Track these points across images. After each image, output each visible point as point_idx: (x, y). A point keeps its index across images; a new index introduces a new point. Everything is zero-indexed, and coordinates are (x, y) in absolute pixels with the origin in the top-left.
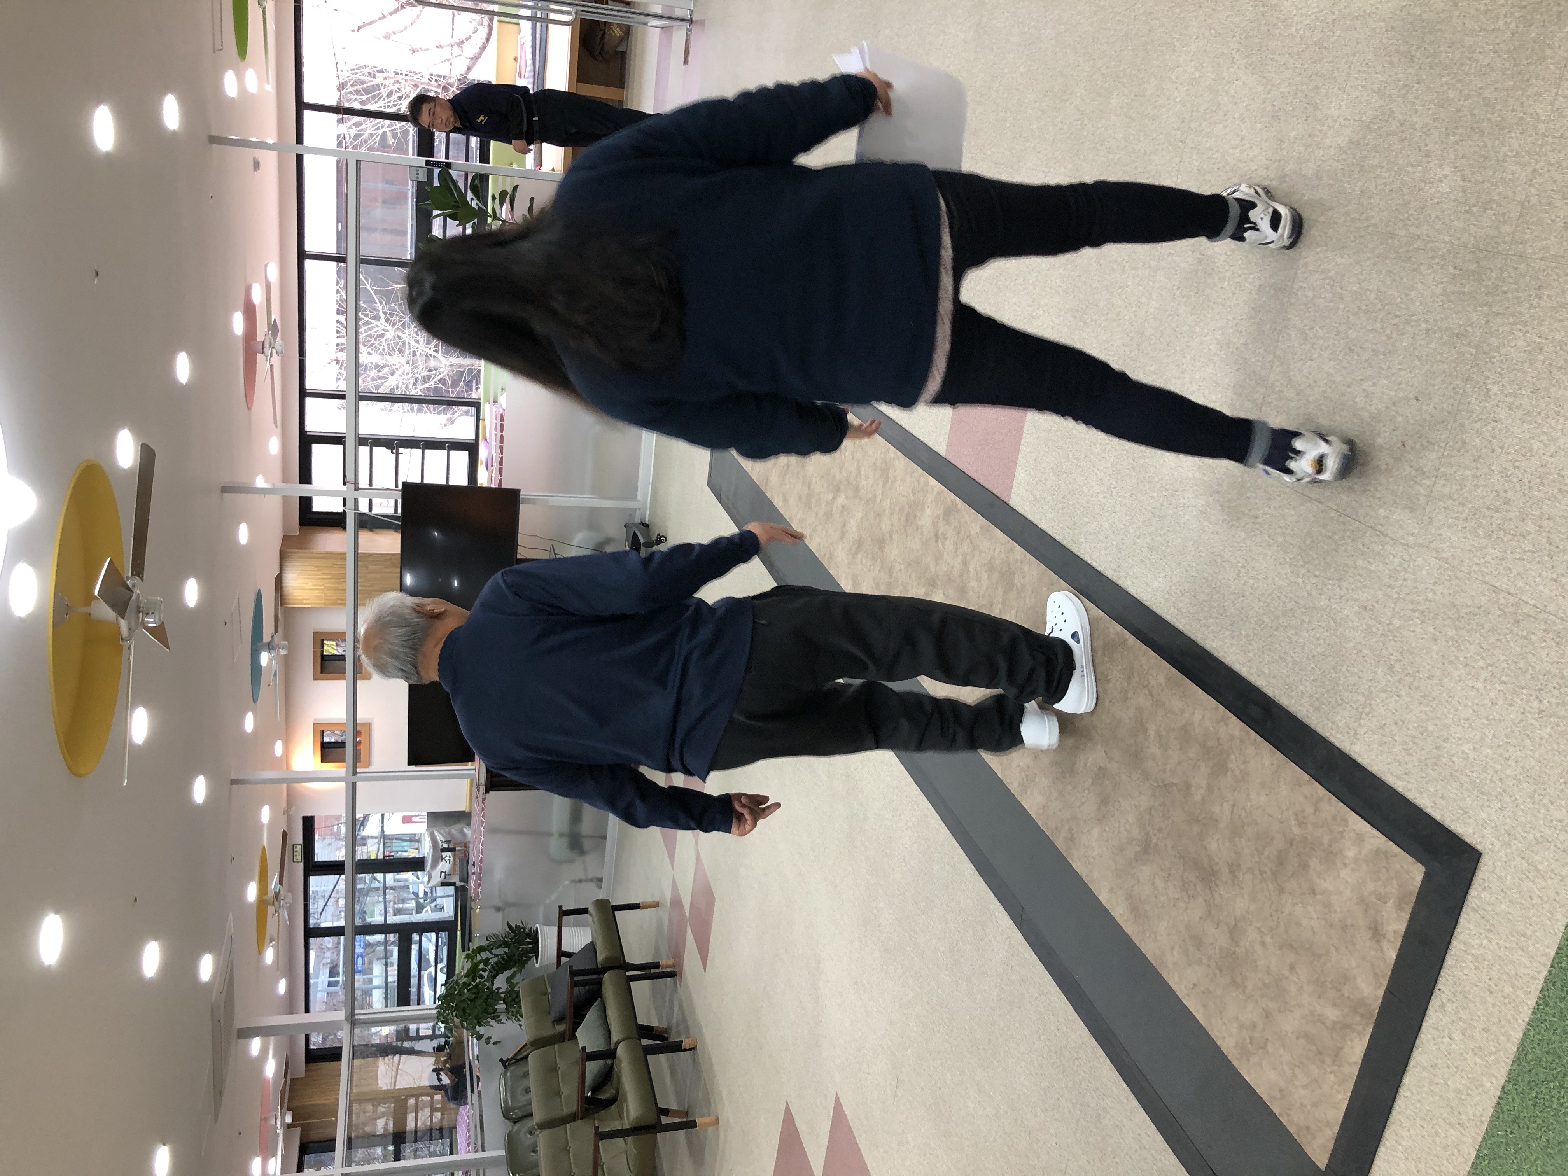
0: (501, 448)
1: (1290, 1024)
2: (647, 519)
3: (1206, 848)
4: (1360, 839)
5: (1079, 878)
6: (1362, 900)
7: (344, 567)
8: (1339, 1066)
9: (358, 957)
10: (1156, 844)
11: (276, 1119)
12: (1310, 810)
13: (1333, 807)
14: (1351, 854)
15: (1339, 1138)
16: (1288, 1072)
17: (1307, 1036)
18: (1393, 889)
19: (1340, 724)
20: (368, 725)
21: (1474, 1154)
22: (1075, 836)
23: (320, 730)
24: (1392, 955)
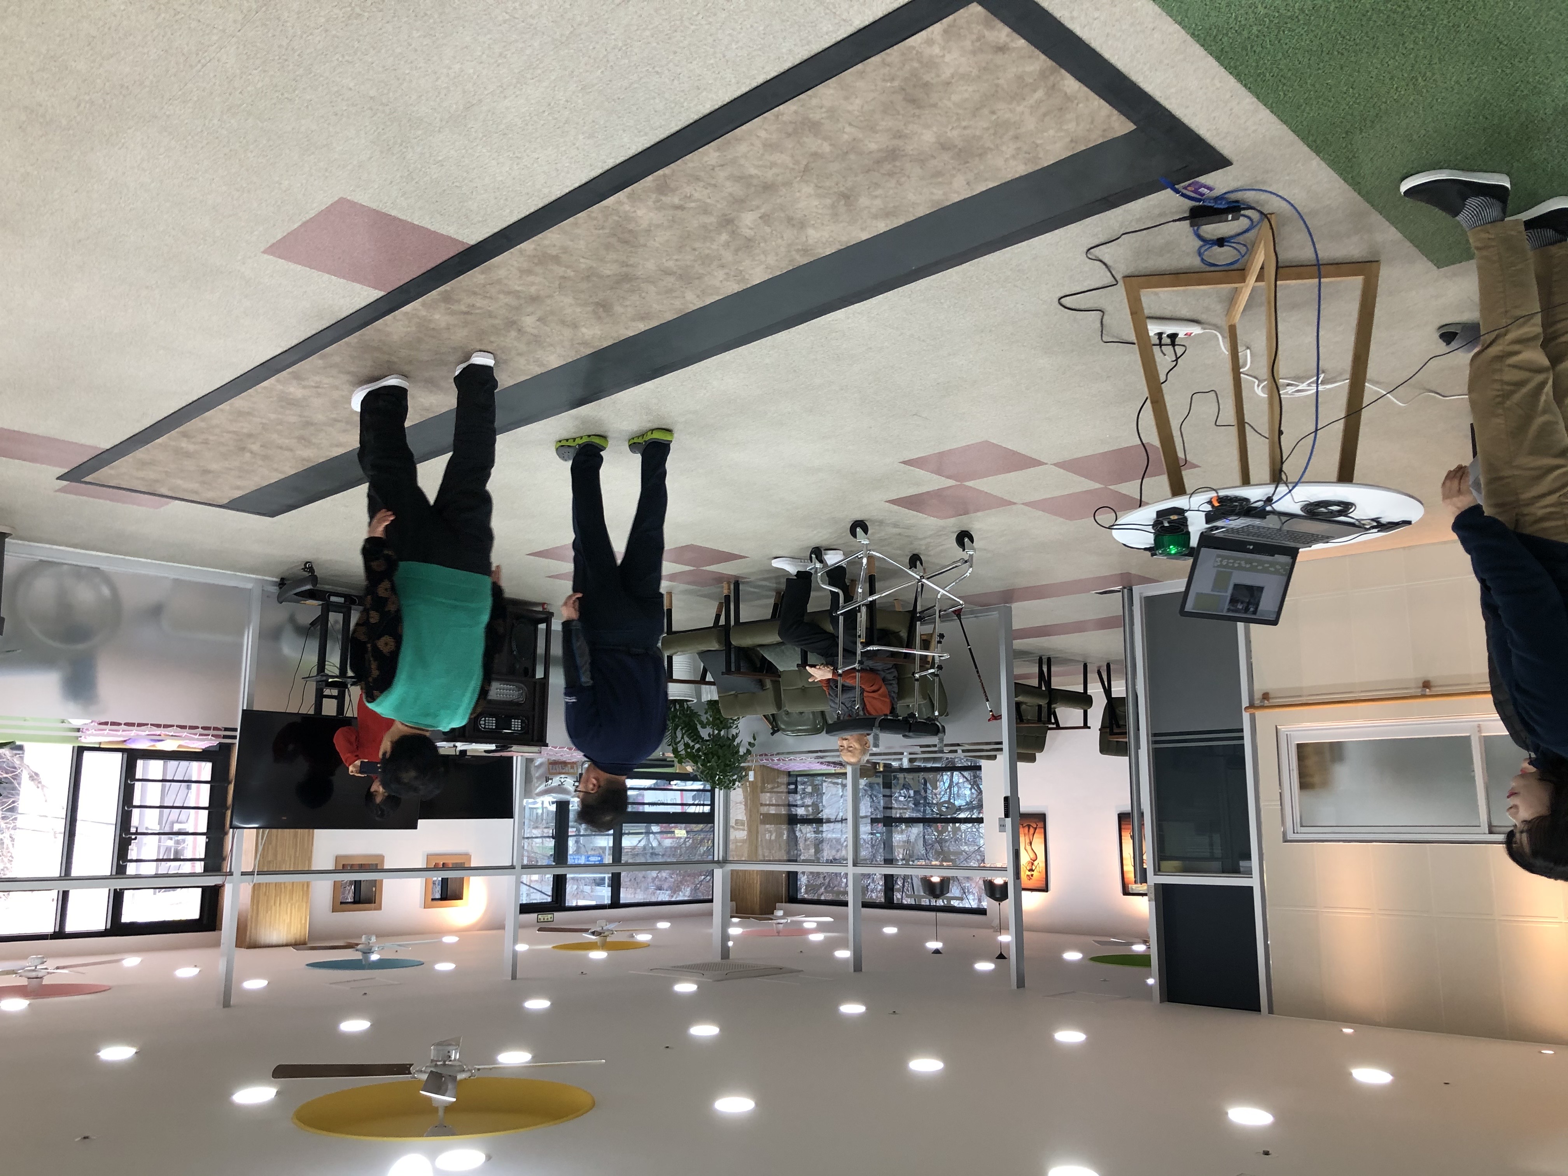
0: (140, 725)
1: (1030, 123)
2: (275, 579)
3: (871, 152)
4: (930, 42)
5: (839, 252)
6: (974, 53)
7: (267, 885)
8: (1076, 98)
9: (589, 861)
10: (847, 188)
11: (779, 923)
12: (886, 70)
13: (894, 53)
14: (936, 50)
15: (1121, 112)
16: (1062, 134)
17: (1045, 115)
18: (977, 28)
19: (831, 29)
20: (429, 857)
21: (1177, 26)
22: (804, 248)
23: (432, 901)
24: (1022, 42)
